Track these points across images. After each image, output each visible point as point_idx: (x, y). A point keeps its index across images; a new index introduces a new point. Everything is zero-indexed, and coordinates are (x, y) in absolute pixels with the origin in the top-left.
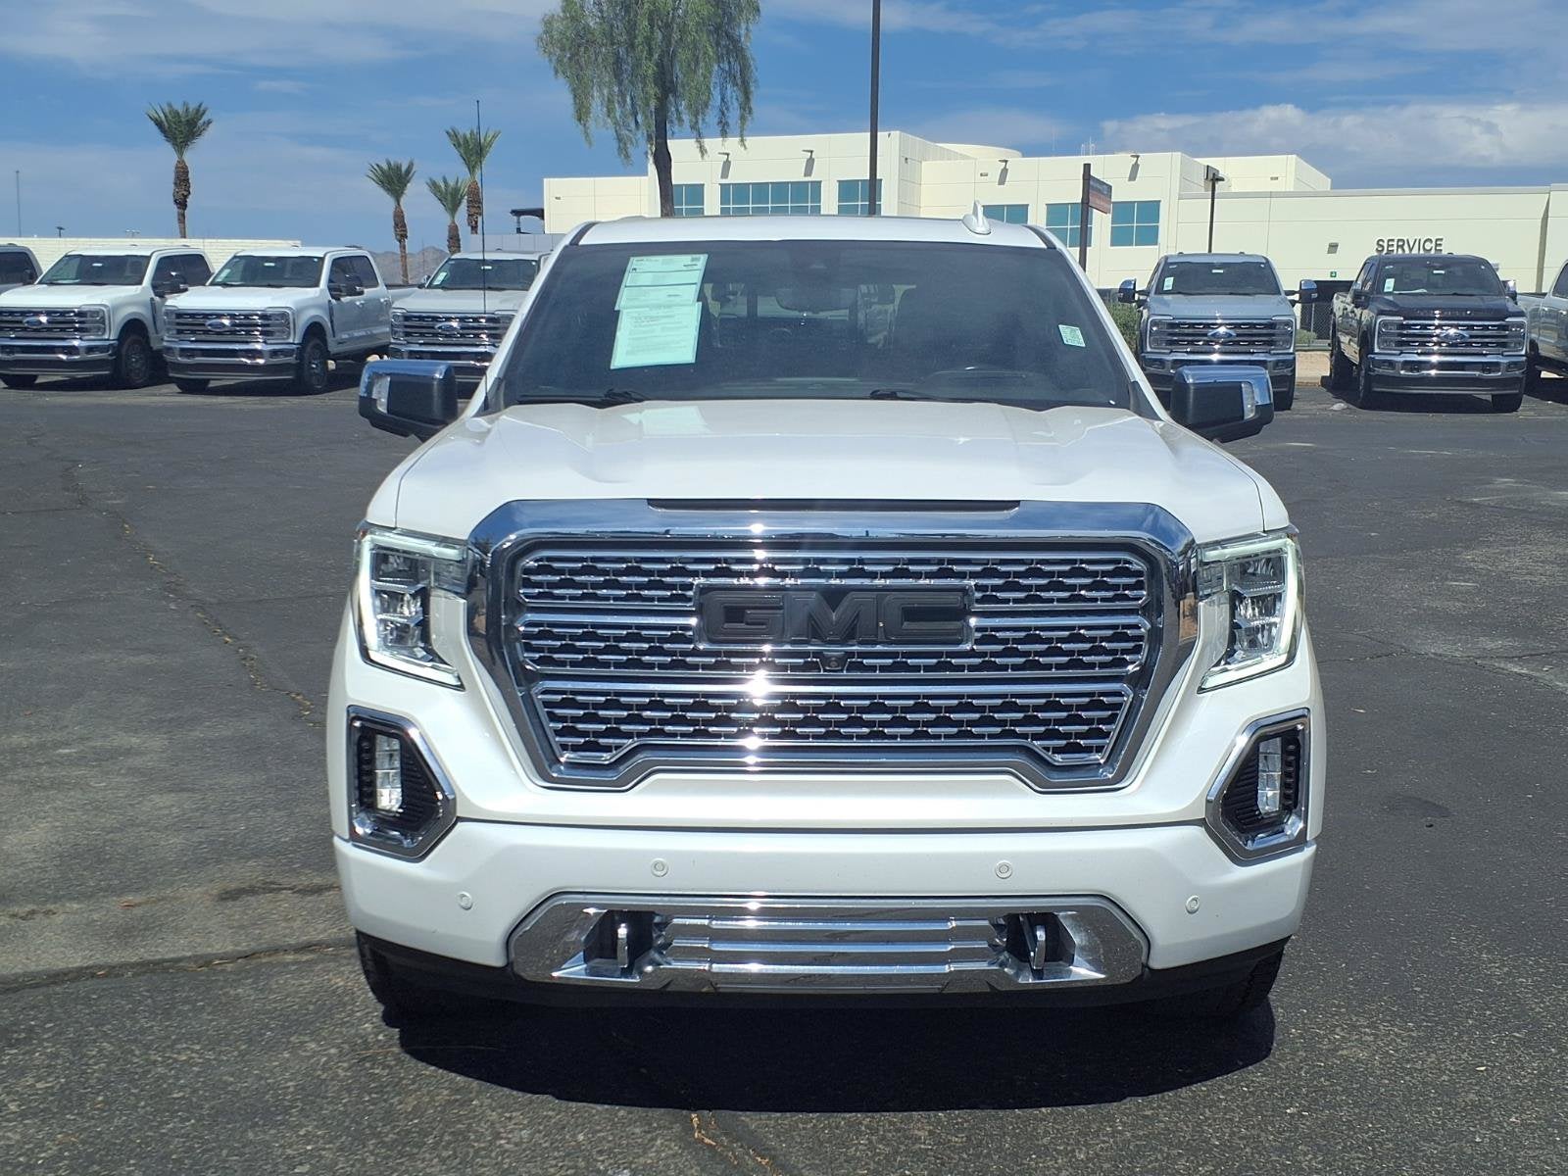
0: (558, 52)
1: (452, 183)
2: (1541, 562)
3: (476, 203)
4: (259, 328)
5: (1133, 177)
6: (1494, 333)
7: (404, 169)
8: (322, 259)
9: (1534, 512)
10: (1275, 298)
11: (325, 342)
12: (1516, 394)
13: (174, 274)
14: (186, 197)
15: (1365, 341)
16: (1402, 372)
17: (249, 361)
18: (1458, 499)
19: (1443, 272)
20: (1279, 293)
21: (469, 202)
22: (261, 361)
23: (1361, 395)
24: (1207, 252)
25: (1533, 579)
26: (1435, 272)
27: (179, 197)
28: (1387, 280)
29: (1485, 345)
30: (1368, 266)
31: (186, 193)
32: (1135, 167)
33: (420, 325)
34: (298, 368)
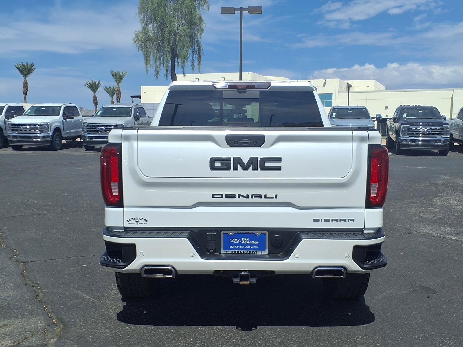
0: (140, 43)
1: (112, 88)
2: (460, 202)
3: (119, 94)
4: (39, 129)
5: (324, 86)
6: (439, 130)
7: (97, 83)
8: (61, 107)
9: (455, 186)
10: (369, 120)
11: (61, 134)
12: (447, 150)
13: (12, 112)
14: (27, 92)
15: (397, 133)
16: (410, 143)
17: (35, 140)
18: (430, 182)
19: (422, 111)
20: (369, 118)
21: (117, 93)
22: (39, 140)
23: (397, 150)
24: (347, 105)
25: (457, 207)
26: (419, 111)
27: (25, 91)
28: (404, 114)
29: (436, 134)
30: (398, 110)
31: (27, 90)
32: (325, 83)
33: (92, 128)
34: (51, 142)
